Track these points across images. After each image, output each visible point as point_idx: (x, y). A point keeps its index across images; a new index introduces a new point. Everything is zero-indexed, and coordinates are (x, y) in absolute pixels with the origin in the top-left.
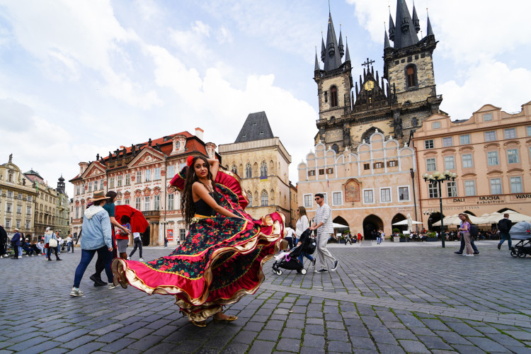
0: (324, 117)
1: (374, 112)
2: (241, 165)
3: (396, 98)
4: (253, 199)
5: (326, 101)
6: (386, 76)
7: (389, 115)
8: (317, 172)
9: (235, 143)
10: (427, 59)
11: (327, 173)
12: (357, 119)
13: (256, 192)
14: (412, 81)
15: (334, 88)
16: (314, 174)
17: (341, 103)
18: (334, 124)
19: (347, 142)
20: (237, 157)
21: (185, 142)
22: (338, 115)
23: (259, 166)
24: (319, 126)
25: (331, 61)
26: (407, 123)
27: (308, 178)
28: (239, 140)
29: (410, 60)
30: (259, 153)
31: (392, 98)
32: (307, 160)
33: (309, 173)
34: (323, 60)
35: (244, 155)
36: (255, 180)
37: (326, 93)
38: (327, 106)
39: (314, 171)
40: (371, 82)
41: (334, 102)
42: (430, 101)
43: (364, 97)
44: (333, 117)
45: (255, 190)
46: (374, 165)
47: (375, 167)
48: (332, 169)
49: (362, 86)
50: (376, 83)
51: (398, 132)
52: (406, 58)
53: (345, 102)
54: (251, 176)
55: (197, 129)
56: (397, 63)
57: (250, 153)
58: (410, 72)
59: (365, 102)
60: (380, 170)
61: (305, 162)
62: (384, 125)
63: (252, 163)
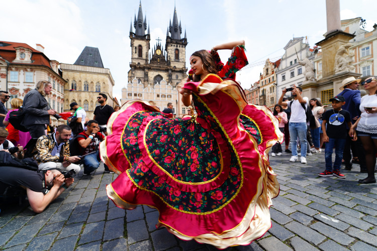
0: (134, 62)
1: (160, 67)
2: (80, 81)
3: (170, 63)
4: (89, 105)
5: (136, 52)
6: (166, 50)
7: (167, 70)
8: (133, 95)
9: (75, 64)
10: (184, 49)
11: (139, 96)
12: (152, 68)
13: (92, 101)
14: (177, 56)
15: (140, 46)
16: (131, 95)
17: (144, 56)
18: (140, 67)
19: (146, 79)
20: (77, 75)
21: (30, 54)
22: (142, 63)
23: (95, 84)
24: (131, 66)
25: (140, 30)
26: (174, 77)
27: (127, 97)
28: (77, 63)
29: (177, 46)
30: (95, 76)
31: (168, 63)
32: (128, 87)
33: (128, 94)
34: (135, 27)
35: (83, 75)
36: (91, 93)
37: (136, 48)
38: (136, 56)
39: (131, 94)
40: (159, 51)
41: (140, 55)
42: (184, 69)
43: (155, 58)
44: (139, 63)
45: (91, 100)
46: (162, 96)
47: (162, 97)
48: (141, 95)
49: (155, 51)
50: (162, 52)
51: (170, 80)
52: (176, 45)
53: (146, 57)
54: (88, 90)
55: (38, 45)
56: (172, 46)
57: (88, 75)
58: (177, 52)
59: (156, 60)
60: (164, 98)
61: (126, 88)
62: (164, 75)
63: (89, 82)
